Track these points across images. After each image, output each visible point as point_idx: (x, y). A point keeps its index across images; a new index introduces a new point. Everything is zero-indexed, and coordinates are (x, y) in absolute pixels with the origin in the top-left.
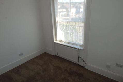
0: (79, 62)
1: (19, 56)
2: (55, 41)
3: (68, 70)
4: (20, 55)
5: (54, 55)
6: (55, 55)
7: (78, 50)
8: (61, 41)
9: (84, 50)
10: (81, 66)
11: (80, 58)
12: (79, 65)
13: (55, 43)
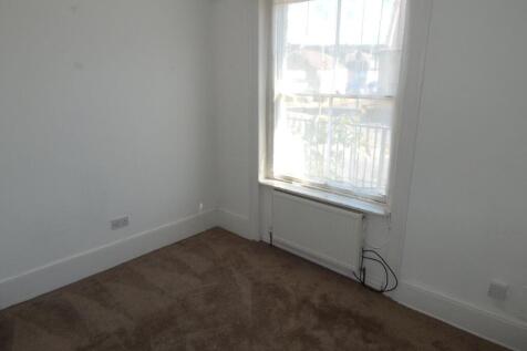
0: (363, 270)
1: (113, 229)
2: (262, 179)
3: (316, 301)
4: (116, 225)
5: (254, 242)
6: (257, 239)
7: (364, 217)
8: (289, 180)
9: (388, 217)
10: (372, 290)
11: (368, 254)
12: (363, 284)
13: (262, 186)
